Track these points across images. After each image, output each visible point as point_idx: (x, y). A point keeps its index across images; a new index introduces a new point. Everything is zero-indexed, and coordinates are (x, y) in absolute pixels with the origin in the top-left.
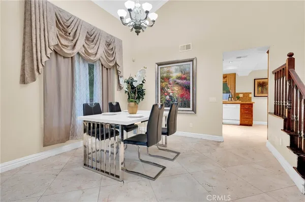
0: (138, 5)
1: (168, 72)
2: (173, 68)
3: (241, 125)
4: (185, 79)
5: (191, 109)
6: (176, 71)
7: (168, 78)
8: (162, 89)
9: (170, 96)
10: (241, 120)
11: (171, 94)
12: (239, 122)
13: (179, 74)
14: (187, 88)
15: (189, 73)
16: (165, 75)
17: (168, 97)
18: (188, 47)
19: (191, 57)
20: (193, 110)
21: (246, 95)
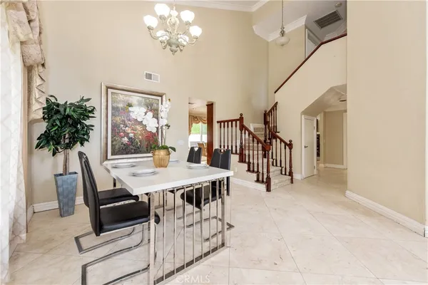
0: (175, 13)
2: (135, 99)
6: (140, 103)
8: (115, 126)
11: (131, 135)
15: (157, 110)
16: (120, 106)
17: (126, 139)
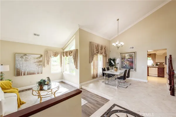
1: (125, 56)
2: (127, 55)
3: (158, 77)
4: (132, 59)
5: (134, 70)
6: (128, 56)
7: (124, 58)
8: (122, 62)
9: (125, 65)
10: (158, 75)
11: (126, 64)
12: (157, 76)
13: (129, 57)
14: (132, 62)
15: (133, 57)
16: (123, 57)
17: (124, 65)
18: (133, 48)
19: (134, 51)
20: (135, 70)
21: (161, 63)
